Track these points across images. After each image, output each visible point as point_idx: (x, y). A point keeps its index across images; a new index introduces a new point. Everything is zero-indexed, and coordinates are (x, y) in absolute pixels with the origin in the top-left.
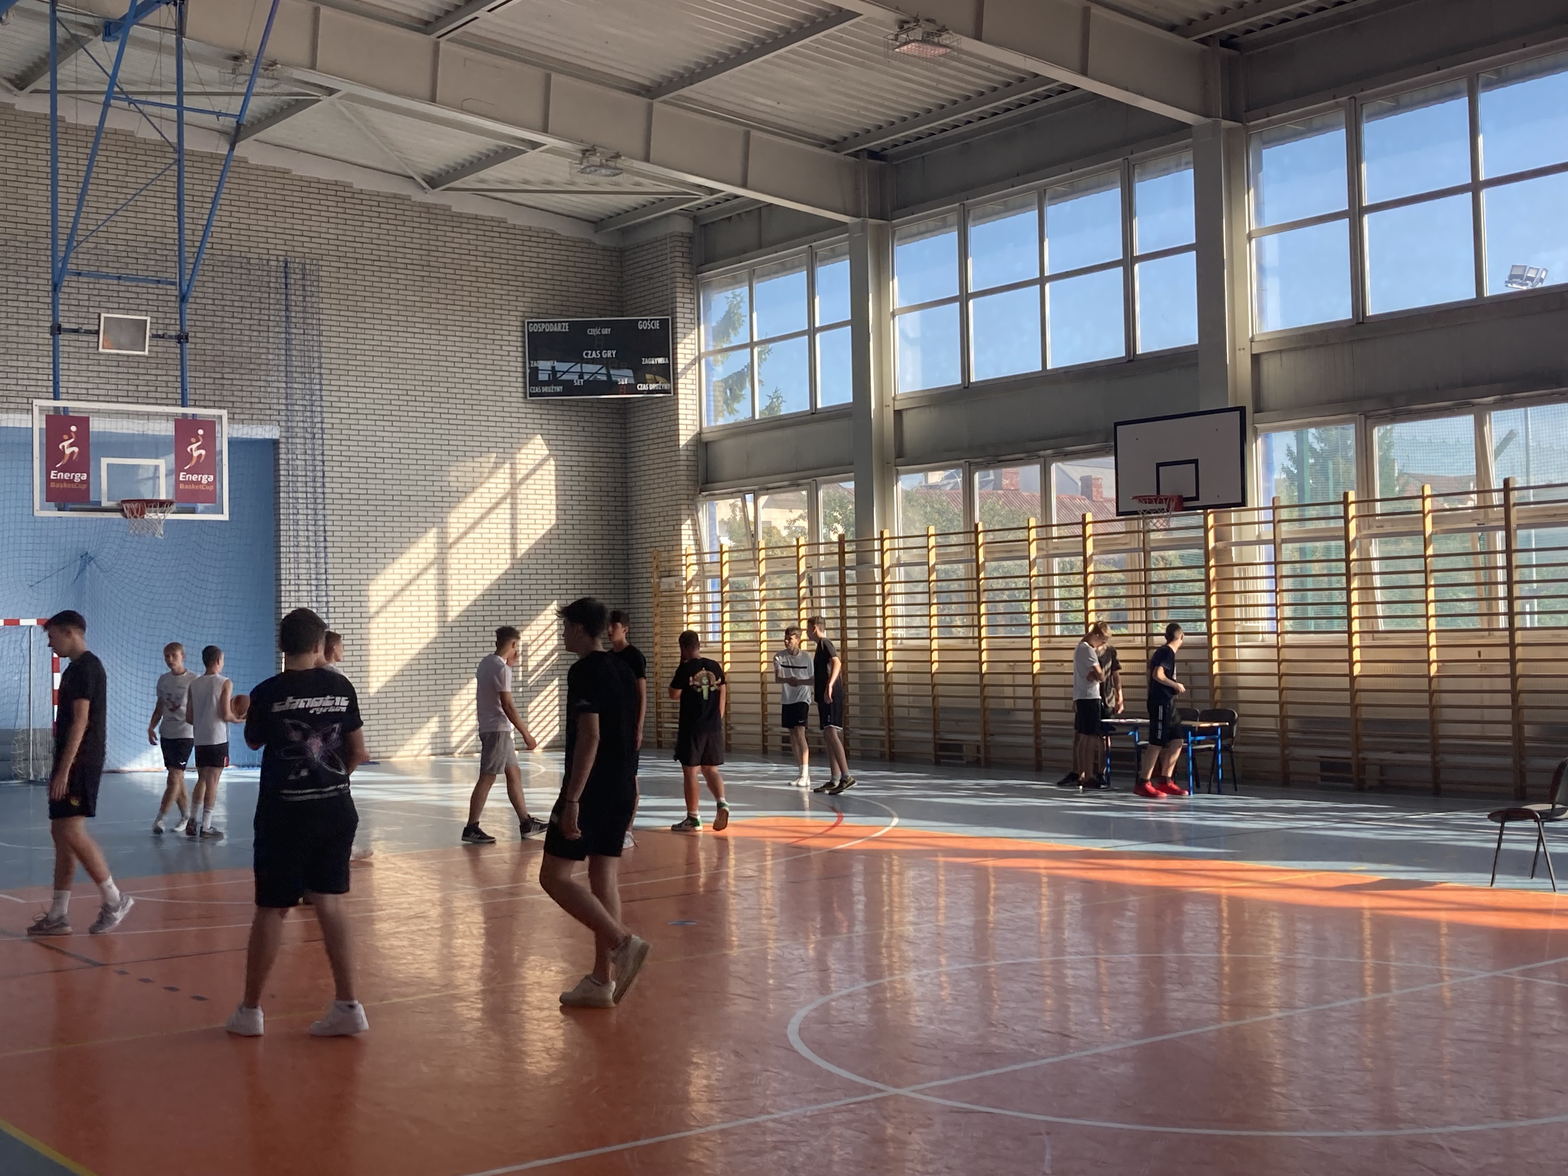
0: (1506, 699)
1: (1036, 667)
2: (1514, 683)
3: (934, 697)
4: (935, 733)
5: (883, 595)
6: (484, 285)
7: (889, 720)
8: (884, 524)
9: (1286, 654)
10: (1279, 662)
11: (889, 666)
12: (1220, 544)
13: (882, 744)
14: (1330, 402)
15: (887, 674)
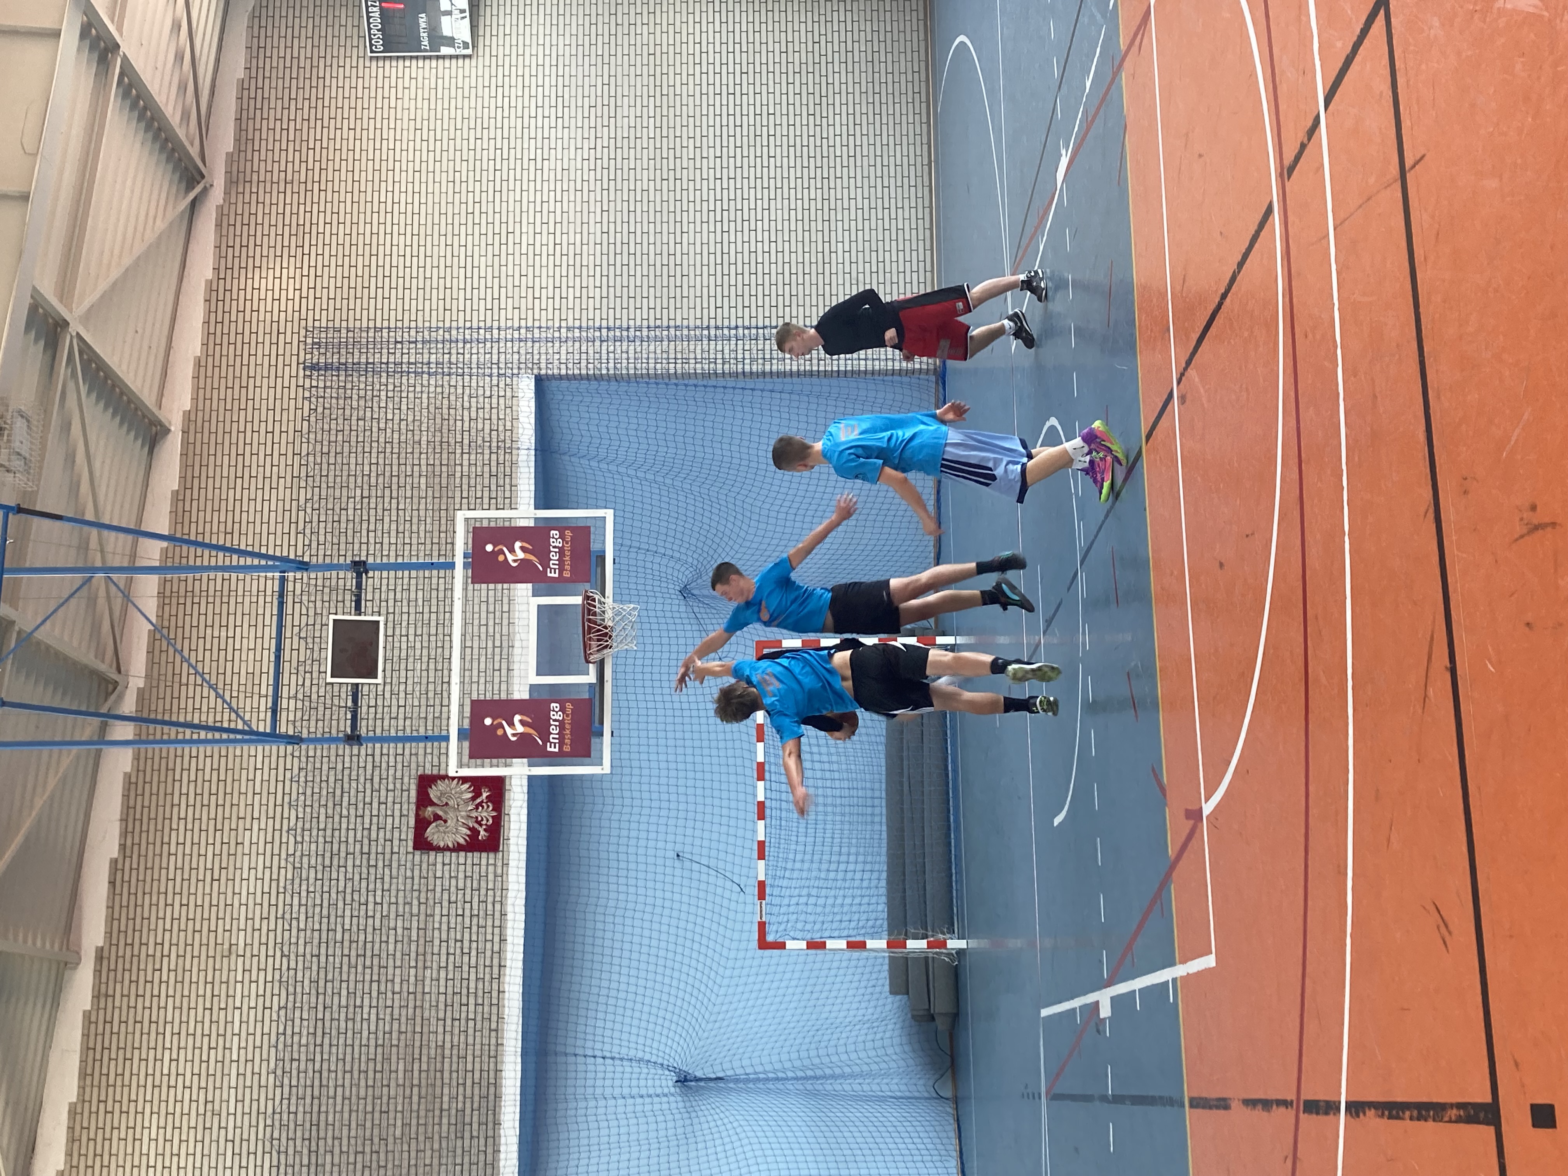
6: (326, 110)
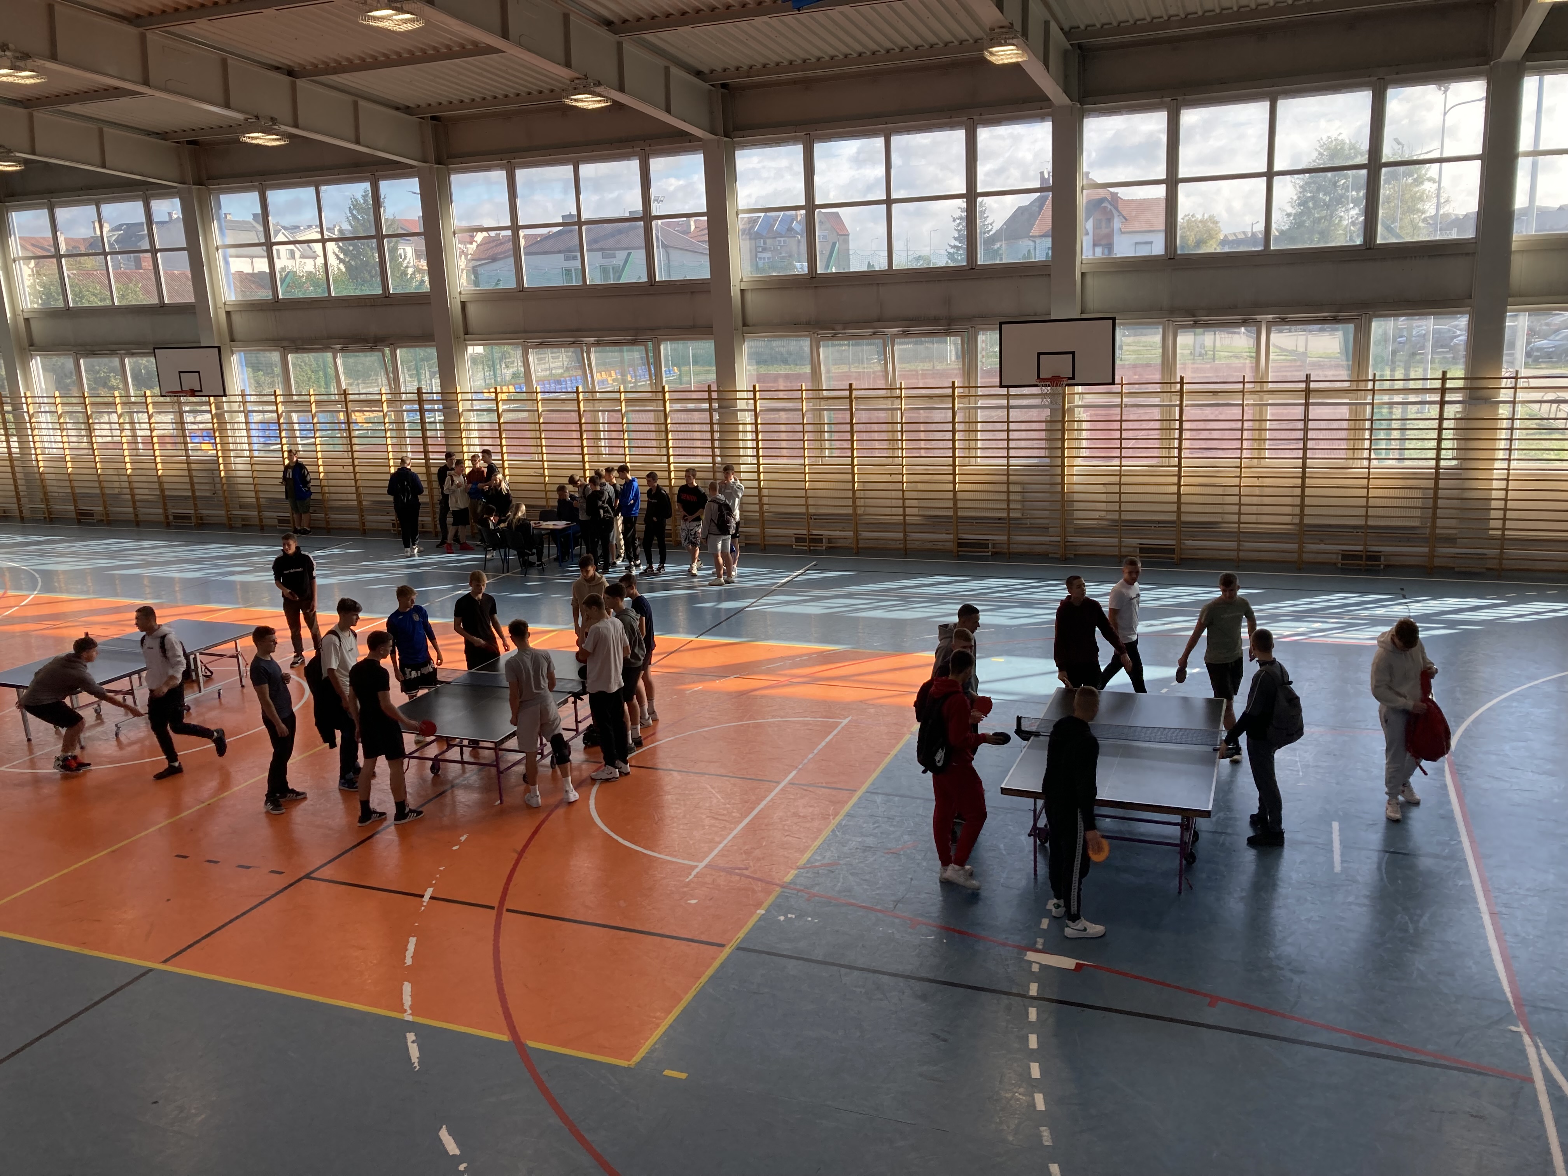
0: (354, 490)
1: (129, 472)
2: (356, 483)
3: (72, 487)
4: (75, 506)
5: (32, 429)
7: (46, 499)
8: (28, 387)
9: (256, 467)
10: (253, 471)
11: (41, 470)
12: (219, 411)
13: (44, 513)
14: (267, 340)
15: (41, 474)
